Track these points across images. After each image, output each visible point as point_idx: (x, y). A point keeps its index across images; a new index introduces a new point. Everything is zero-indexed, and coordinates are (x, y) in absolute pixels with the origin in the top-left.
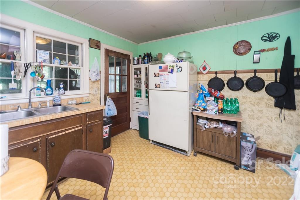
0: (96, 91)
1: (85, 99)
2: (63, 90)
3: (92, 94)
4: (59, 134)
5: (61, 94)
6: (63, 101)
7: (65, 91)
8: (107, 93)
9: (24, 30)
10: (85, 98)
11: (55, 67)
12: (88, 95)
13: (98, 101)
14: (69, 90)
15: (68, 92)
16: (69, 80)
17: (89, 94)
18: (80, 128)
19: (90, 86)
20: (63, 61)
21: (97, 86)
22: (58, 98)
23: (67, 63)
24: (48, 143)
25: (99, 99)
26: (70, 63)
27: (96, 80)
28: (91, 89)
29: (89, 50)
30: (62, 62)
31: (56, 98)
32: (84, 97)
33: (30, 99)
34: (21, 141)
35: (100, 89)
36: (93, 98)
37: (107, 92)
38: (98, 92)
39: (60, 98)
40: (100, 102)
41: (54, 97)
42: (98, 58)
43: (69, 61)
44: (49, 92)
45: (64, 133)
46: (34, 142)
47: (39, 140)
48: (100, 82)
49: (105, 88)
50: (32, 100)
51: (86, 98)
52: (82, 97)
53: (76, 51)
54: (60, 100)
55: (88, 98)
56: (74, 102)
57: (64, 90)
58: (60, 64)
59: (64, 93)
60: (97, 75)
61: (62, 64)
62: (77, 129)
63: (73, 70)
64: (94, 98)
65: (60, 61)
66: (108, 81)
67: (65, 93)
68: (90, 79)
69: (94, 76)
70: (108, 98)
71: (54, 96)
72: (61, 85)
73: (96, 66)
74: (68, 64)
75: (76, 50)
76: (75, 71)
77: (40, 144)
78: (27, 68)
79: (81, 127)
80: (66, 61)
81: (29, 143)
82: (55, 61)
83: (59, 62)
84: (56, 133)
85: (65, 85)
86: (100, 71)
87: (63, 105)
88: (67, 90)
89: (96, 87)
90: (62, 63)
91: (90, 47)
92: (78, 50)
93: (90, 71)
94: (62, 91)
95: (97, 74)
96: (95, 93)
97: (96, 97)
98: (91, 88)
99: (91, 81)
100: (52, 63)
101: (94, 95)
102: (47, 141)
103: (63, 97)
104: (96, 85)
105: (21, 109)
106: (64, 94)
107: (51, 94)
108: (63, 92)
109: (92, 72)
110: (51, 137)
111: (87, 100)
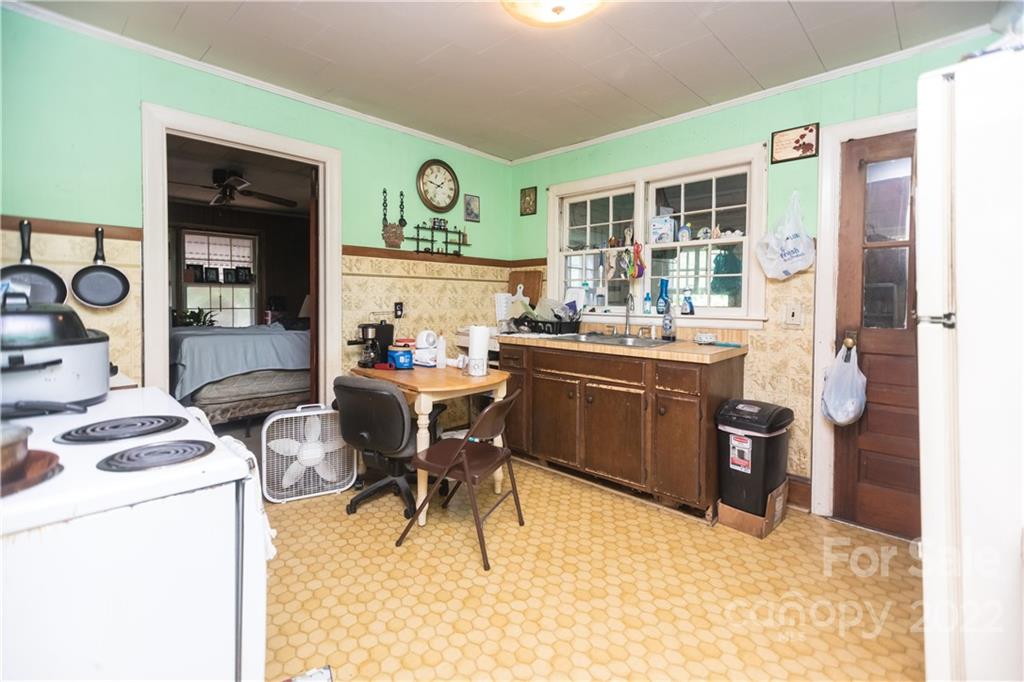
0: (793, 316)
1: (752, 337)
3: (776, 325)
4: (601, 386)
9: (648, 183)
10: (751, 333)
12: (760, 325)
13: (804, 353)
18: (638, 391)
20: (703, 229)
21: (800, 297)
25: (808, 346)
26: (717, 230)
27: (785, 272)
28: (776, 304)
29: (766, 175)
32: (748, 329)
35: (812, 307)
36: (782, 336)
37: (850, 324)
38: (804, 319)
40: (811, 358)
44: (661, 306)
45: (609, 387)
47: (577, 382)
48: (815, 282)
49: (839, 303)
51: (754, 334)
52: (741, 330)
54: (671, 327)
55: (763, 334)
58: (692, 240)
60: (788, 257)
62: (632, 390)
64: (787, 338)
65: (691, 231)
66: (853, 276)
67: (696, 314)
74: (710, 234)
77: (578, 389)
79: (642, 392)
82: (682, 232)
83: (688, 234)
84: (597, 381)
86: (815, 240)
89: (796, 300)
90: (700, 236)
95: (792, 252)
96: (790, 320)
97: (793, 334)
98: (774, 302)
101: (786, 327)
102: (585, 389)
104: (794, 292)
110: (590, 385)
111: (757, 341)
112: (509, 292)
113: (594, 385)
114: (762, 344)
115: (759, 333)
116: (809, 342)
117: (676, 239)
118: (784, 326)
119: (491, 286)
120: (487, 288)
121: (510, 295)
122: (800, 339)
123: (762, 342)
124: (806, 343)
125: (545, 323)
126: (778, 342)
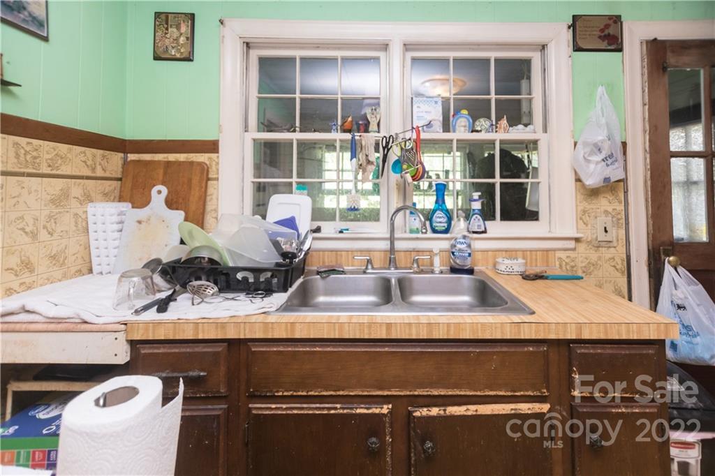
0: (606, 231)
1: (560, 258)
2: (479, 217)
3: (589, 243)
4: (450, 410)
5: (474, 232)
6: (479, 256)
7: (486, 222)
8: (663, 244)
9: (386, 46)
10: (559, 254)
11: (458, 140)
12: (572, 244)
13: (619, 274)
14: (501, 220)
15: (498, 228)
16: (501, 184)
17: (577, 240)
18: (537, 407)
19: (577, 206)
20: (482, 120)
21: (610, 209)
22: (463, 247)
23: (492, 125)
24: (412, 433)
25: (622, 265)
26: (504, 122)
27: (607, 180)
28: (586, 218)
29: (570, 63)
30: (477, 123)
31: (459, 246)
32: (555, 250)
33: (392, 239)
34: (338, 393)
35: (623, 221)
36: (594, 256)
37: (665, 238)
38: (617, 234)
39: (469, 246)
40: (625, 279)
41: (453, 242)
42: (611, 89)
43: (498, 119)
44: (440, 222)
46: (370, 411)
47: (385, 409)
48: (626, 192)
49: (653, 216)
50: (399, 245)
51: (563, 255)
52: (548, 251)
53: (524, 83)
54: (470, 255)
56: (518, 265)
57: (485, 220)
58: (472, 132)
59: (483, 229)
60: (609, 161)
61: (477, 131)
63: (520, 155)
64: (600, 258)
65: (471, 121)
66: (664, 187)
67: (488, 231)
68: (578, 180)
69: (597, 163)
70: (668, 269)
71: (452, 238)
72: (475, 200)
73: (603, 121)
74: (494, 128)
75: (523, 78)
76: (526, 157)
77: (387, 425)
78: (386, 150)
79: (546, 408)
80: (489, 117)
81: (359, 411)
82: (459, 121)
83: (467, 124)
84: (440, 400)
85: (488, 203)
86: (624, 144)
87: (481, 272)
88: (493, 218)
89: (606, 212)
90: (479, 128)
91: (577, 49)
92: (529, 78)
93: (575, 144)
94: (477, 222)
95: (611, 156)
96: (602, 236)
97: (607, 253)
98: (583, 216)
99: (583, 186)
100: (449, 131)
101: (598, 245)
102: (409, 423)
103: (478, 245)
104: (605, 203)
105: (373, 268)
106: (485, 232)
107: (447, 231)
108: (479, 226)
109: (588, 150)
110: (424, 412)
111: (567, 264)
112: (121, 199)
113: (435, 411)
114: (573, 267)
115: (568, 253)
116: (623, 260)
117: (446, 127)
118: (596, 243)
119: (76, 188)
120: (65, 194)
121: (125, 206)
122: (613, 258)
123: (573, 264)
124: (619, 262)
125: (256, 271)
126: (589, 263)
